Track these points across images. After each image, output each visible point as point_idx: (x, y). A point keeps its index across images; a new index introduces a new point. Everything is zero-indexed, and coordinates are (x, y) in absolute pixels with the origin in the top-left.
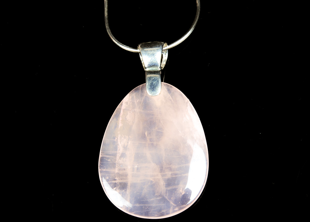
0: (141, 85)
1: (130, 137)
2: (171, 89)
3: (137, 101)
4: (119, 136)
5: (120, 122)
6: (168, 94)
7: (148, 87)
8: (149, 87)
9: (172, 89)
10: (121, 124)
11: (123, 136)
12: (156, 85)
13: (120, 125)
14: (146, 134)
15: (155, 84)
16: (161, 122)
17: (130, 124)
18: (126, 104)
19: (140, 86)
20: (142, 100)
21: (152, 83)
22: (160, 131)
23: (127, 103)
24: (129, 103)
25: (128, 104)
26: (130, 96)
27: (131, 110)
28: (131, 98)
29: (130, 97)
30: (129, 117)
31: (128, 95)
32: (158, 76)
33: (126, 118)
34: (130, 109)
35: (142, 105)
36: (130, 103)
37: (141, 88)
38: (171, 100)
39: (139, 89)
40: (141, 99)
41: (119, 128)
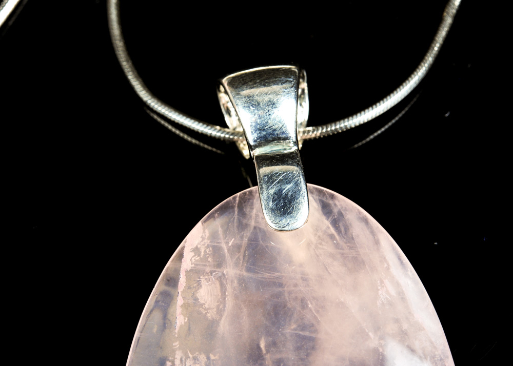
0: (238, 194)
1: (212, 357)
2: (331, 202)
3: (227, 244)
4: (178, 355)
5: (179, 310)
6: (324, 218)
7: (268, 204)
8: (271, 203)
9: (337, 202)
10: (182, 317)
11: (191, 356)
12: (292, 195)
13: (180, 319)
14: (262, 345)
15: (290, 194)
16: (310, 306)
17: (209, 315)
18: (193, 254)
19: (234, 198)
20: (245, 240)
21: (280, 191)
22: (307, 334)
23: (196, 250)
24: (202, 250)
25: (199, 255)
26: (204, 229)
27: (211, 273)
28: (207, 233)
29: (204, 232)
30: (207, 293)
31: (199, 225)
32: (295, 170)
33: (196, 299)
34: (208, 269)
35: (244, 256)
36: (205, 251)
37: (240, 202)
38: (332, 237)
39: (233, 207)
40: (242, 237)
41: (176, 331)
